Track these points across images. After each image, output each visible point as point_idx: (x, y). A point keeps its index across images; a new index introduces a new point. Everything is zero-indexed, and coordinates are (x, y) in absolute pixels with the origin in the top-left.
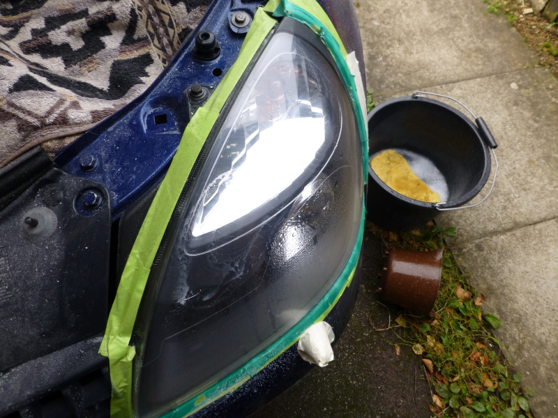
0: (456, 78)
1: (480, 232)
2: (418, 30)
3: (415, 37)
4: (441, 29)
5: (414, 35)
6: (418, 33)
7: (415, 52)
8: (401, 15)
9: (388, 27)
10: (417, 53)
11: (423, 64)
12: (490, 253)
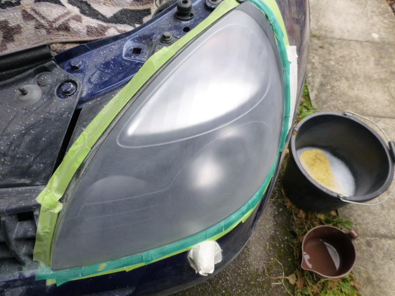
0: (383, 115)
1: (373, 232)
2: (363, 75)
3: (359, 79)
4: (381, 79)
5: (359, 77)
6: (362, 77)
7: (356, 89)
8: (352, 62)
9: (341, 67)
10: (358, 90)
11: (360, 99)
12: (377, 250)
